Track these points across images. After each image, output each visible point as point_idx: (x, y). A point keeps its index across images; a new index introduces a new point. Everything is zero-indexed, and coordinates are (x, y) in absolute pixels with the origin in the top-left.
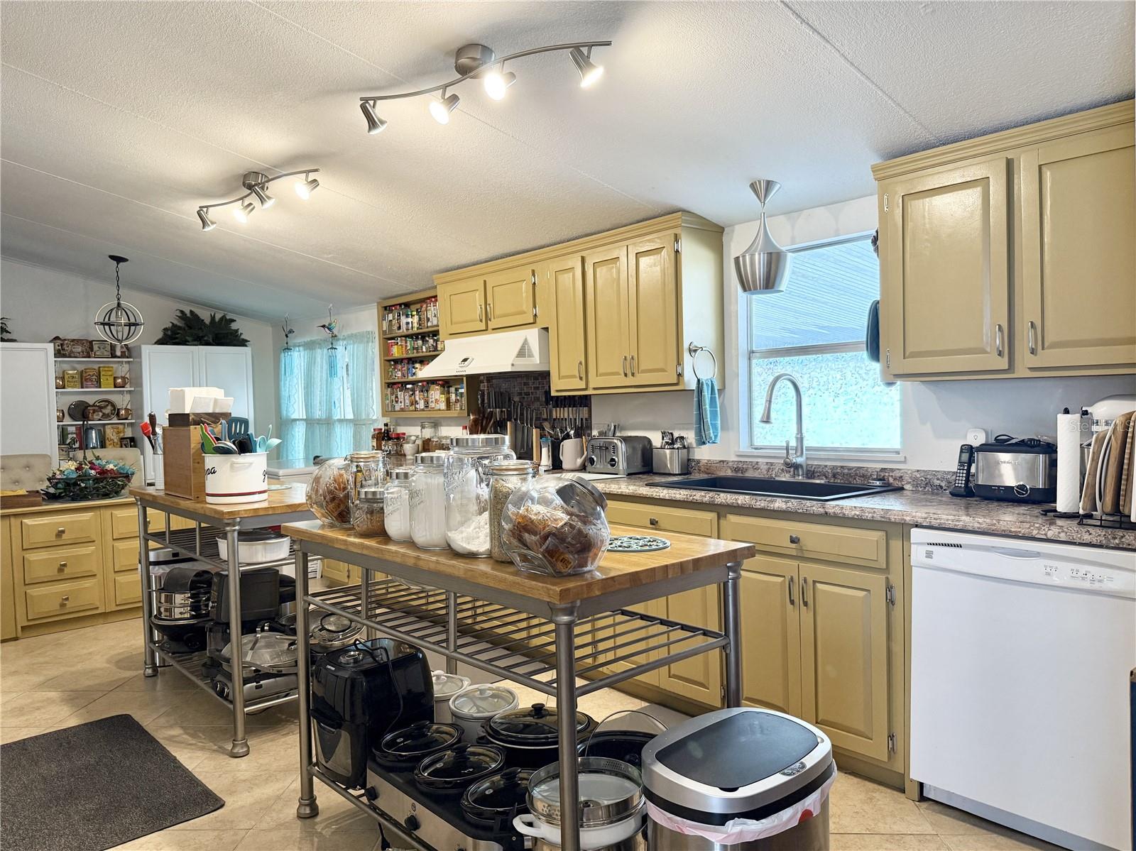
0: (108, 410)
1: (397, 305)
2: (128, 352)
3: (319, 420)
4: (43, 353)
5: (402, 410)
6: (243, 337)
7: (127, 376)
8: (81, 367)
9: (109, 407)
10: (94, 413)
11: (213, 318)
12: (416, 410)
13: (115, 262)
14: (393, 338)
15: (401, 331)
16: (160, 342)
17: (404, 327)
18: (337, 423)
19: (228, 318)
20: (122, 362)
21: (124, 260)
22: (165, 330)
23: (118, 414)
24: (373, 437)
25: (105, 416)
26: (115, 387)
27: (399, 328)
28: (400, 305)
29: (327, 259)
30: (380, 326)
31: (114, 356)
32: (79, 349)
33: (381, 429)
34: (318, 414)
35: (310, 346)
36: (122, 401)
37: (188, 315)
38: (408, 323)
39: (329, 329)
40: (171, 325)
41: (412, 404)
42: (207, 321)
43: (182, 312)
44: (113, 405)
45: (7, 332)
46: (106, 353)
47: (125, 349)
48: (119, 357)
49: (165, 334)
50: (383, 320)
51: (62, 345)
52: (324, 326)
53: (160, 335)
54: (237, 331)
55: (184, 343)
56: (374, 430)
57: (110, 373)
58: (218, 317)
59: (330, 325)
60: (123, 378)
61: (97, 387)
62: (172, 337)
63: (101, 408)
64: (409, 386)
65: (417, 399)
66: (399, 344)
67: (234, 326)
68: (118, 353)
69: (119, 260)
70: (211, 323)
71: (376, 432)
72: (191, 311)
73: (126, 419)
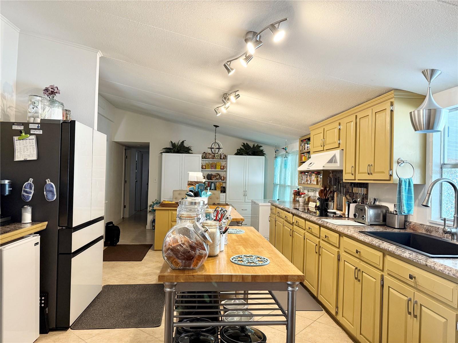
0: (218, 177)
1: (305, 139)
2: (225, 157)
3: (282, 185)
4: (198, 158)
5: (304, 183)
6: (264, 153)
7: (225, 166)
8: (211, 162)
9: (218, 176)
10: (213, 178)
11: (254, 145)
12: (308, 184)
13: (215, 127)
14: (303, 153)
15: (305, 150)
16: (236, 154)
17: (306, 148)
18: (287, 187)
19: (259, 145)
20: (223, 161)
21: (218, 126)
22: (238, 150)
23: (221, 178)
24: (293, 194)
25: (217, 179)
26: (221, 169)
27: (305, 149)
28: (306, 139)
29: (271, 123)
30: (300, 148)
31: (221, 159)
32: (211, 156)
33: (297, 191)
34: (282, 183)
35: (282, 156)
36: (222, 174)
37: (246, 145)
38: (308, 147)
39: (285, 150)
40: (240, 148)
41: (307, 181)
42: (252, 146)
43: (244, 144)
44: (220, 176)
45: (191, 150)
46: (219, 158)
47: (224, 157)
48: (222, 159)
49: (237, 151)
50: (300, 146)
51: (206, 155)
52: (283, 148)
53: (236, 152)
54: (263, 150)
55: (242, 154)
56: (294, 191)
57: (220, 164)
58: (256, 145)
59: (286, 148)
60: (224, 166)
61: (215, 169)
62: (239, 153)
63: (215, 176)
64: (306, 173)
65: (308, 179)
66: (305, 155)
67: (261, 148)
68: (222, 158)
69: (216, 126)
70: (253, 147)
71: (295, 192)
72: (247, 143)
73: (223, 180)
